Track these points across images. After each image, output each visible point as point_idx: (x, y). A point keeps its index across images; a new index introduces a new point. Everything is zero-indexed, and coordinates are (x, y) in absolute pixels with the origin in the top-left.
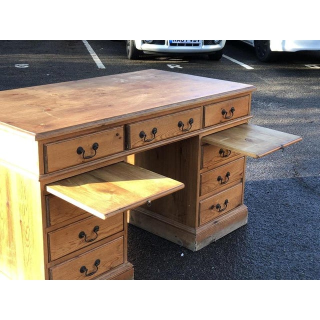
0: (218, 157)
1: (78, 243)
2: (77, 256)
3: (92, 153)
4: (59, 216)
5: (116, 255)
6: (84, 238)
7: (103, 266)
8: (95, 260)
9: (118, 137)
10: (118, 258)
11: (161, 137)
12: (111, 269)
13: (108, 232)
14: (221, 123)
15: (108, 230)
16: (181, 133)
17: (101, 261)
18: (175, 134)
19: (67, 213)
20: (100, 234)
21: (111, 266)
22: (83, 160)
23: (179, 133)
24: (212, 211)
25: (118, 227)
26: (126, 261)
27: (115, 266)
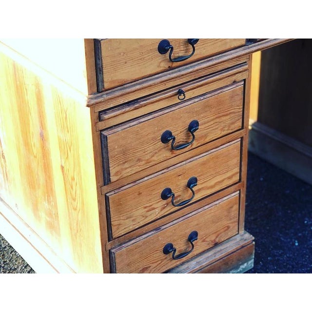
1: (159, 208)
2: (157, 229)
3: (187, 50)
4: (126, 165)
5: (225, 223)
6: (170, 199)
7: (204, 241)
8: (189, 232)
10: (228, 227)
12: (216, 244)
13: (212, 187)
15: (212, 183)
17: (200, 234)
19: (139, 160)
20: (199, 190)
21: (217, 240)
22: (170, 64)
25: (230, 178)
26: (242, 231)
27: (223, 240)
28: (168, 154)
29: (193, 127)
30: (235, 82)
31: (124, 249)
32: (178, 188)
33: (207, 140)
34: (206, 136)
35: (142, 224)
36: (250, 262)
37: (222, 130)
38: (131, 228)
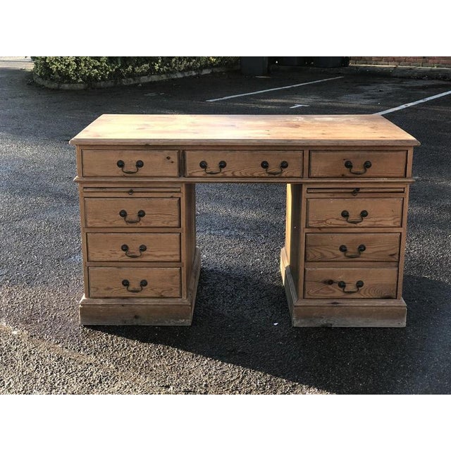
0: (337, 219)
1: (120, 255)
2: (119, 267)
4: (97, 220)
5: (169, 285)
7: (152, 290)
8: (141, 279)
9: (170, 160)
10: (172, 289)
11: (233, 173)
12: (162, 297)
13: (158, 257)
14: (343, 176)
15: (159, 254)
16: (267, 175)
17: (149, 283)
18: (256, 175)
19: (105, 220)
21: (163, 294)
22: (123, 174)
23: (263, 175)
24: (330, 287)
25: (172, 256)
26: (184, 297)
27: (167, 296)
28: (124, 224)
29: (141, 214)
30: (172, 197)
31: (97, 269)
32: (134, 248)
33: (152, 225)
34: (150, 223)
35: (108, 259)
36: (187, 320)
37: (163, 223)
38: (101, 259)
